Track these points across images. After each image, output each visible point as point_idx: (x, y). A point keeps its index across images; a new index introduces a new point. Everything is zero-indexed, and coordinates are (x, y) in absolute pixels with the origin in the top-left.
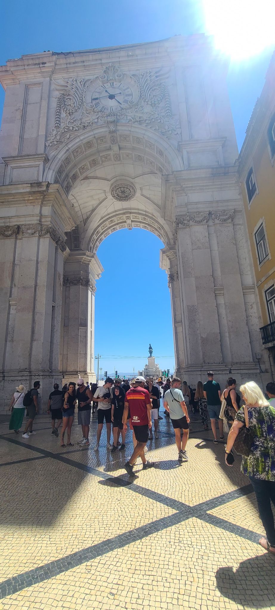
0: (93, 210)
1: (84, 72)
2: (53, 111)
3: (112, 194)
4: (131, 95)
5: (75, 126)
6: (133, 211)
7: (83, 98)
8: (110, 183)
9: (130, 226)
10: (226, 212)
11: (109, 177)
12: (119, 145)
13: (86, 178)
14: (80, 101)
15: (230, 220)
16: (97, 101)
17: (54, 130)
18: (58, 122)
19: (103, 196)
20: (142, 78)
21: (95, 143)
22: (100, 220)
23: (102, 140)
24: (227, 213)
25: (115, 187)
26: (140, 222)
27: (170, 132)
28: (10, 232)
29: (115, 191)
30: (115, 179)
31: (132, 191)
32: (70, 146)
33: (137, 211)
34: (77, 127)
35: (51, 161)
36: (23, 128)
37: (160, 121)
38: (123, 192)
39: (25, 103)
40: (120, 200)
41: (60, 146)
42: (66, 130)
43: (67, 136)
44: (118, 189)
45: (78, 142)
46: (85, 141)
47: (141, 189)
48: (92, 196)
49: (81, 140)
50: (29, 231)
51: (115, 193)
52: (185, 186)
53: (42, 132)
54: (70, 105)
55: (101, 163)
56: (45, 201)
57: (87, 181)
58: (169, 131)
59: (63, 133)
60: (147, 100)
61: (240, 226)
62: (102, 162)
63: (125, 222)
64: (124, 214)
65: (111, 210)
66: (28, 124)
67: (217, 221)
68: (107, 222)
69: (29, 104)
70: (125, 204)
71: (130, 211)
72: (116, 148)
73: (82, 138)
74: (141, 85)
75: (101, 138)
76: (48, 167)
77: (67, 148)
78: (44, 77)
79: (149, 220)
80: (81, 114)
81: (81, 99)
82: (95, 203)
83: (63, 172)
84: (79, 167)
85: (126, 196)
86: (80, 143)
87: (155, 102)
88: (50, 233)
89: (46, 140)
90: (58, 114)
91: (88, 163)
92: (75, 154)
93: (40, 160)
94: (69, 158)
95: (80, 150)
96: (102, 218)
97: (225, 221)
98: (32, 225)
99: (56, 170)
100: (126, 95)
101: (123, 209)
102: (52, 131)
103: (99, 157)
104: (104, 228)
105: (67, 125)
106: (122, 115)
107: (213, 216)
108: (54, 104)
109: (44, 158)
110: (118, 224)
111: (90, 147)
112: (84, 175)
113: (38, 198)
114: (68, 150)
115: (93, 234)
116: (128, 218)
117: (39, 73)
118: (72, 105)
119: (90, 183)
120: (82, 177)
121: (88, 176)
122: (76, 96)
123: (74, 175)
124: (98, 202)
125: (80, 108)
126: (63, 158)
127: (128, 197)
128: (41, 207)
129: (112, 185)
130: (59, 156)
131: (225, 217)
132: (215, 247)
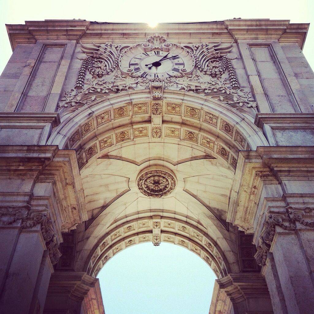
0: (104, 207)
1: (121, 39)
3: (138, 185)
5: (105, 88)
6: (165, 214)
7: (118, 62)
8: (139, 168)
9: (157, 240)
11: (138, 160)
12: (162, 117)
13: (106, 156)
14: (115, 64)
16: (137, 67)
17: (73, 90)
18: (81, 82)
19: (123, 187)
20: (196, 50)
21: (130, 111)
22: (111, 225)
23: (140, 107)
25: (147, 174)
26: (176, 234)
27: (241, 104)
29: (144, 181)
30: (147, 164)
31: (170, 183)
32: (93, 109)
33: (172, 215)
34: (108, 89)
35: (63, 124)
37: (225, 92)
38: (156, 183)
39: (38, 61)
40: (149, 195)
41: (79, 109)
42: (91, 91)
43: (91, 97)
44: (149, 177)
45: (108, 105)
46: (117, 106)
47: (185, 180)
48: (107, 185)
49: (112, 104)
51: (143, 183)
52: (279, 169)
53: (56, 91)
54: (100, 67)
55: (132, 138)
56: (44, 174)
57: (106, 161)
58: (239, 103)
59: (86, 94)
60: (205, 70)
62: (135, 137)
63: (151, 232)
64: (151, 217)
65: (131, 209)
68: (122, 229)
69: (44, 62)
70: (156, 203)
71: (162, 215)
72: (157, 120)
73: (112, 102)
74: (196, 56)
75: (140, 105)
76: (58, 130)
77: (90, 111)
78: (69, 40)
79: (191, 232)
80: (114, 77)
81: (116, 62)
82: (110, 196)
83: (78, 141)
84: (100, 139)
85: (161, 190)
86: (109, 107)
87: (216, 72)
88: (42, 225)
89: (60, 100)
90: (82, 74)
91: (114, 136)
92: (99, 120)
93: (46, 121)
94: (89, 123)
95: (106, 117)
96: (115, 221)
98: (14, 208)
99: (69, 135)
100: (176, 64)
101: (151, 211)
102: (70, 91)
103: (132, 130)
104: (115, 238)
105: (94, 86)
106: (170, 82)
108: (78, 65)
109: (54, 119)
110: (137, 234)
111: (121, 115)
112: (105, 151)
113: (34, 168)
114: (89, 114)
115: (96, 246)
116: (157, 226)
117: (65, 35)
118: (102, 67)
119: (110, 165)
120: (100, 154)
121: (109, 154)
122: (109, 60)
123: (90, 148)
124: (114, 195)
125: (113, 71)
126: (83, 122)
127: (164, 192)
128: (34, 183)
129: (141, 171)
130: (76, 120)
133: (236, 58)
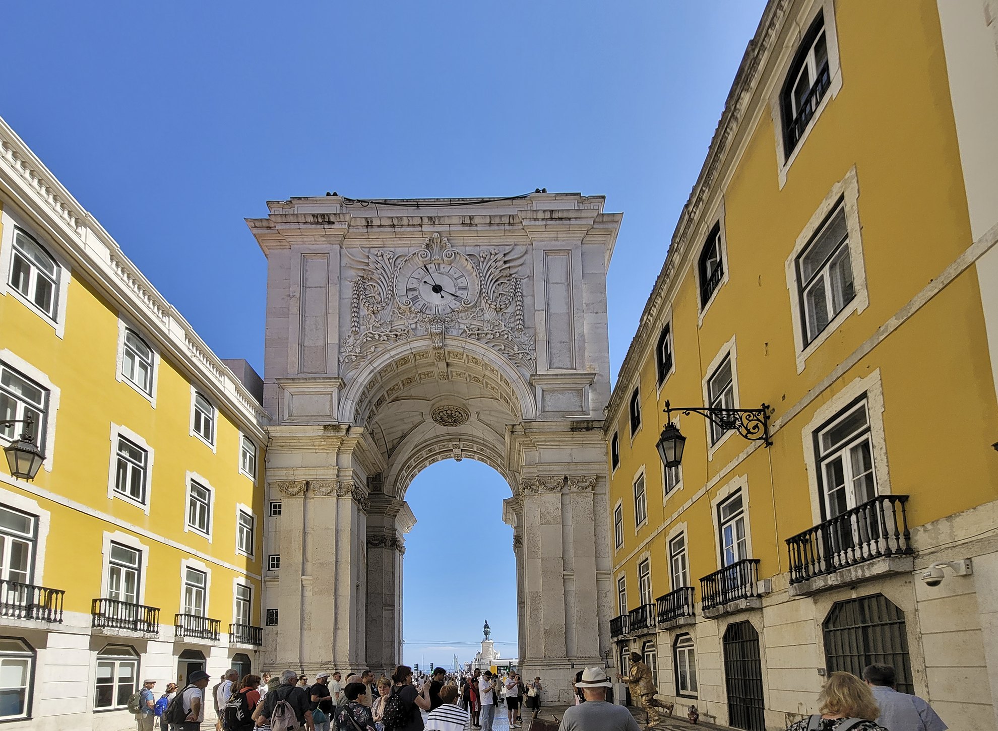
1: (394, 241)
2: (347, 302)
4: (466, 288)
5: (382, 334)
7: (393, 288)
10: (586, 478)
12: (447, 363)
14: (389, 292)
15: (590, 489)
16: (415, 293)
17: (351, 336)
18: (356, 324)
20: (483, 262)
21: (412, 359)
24: (586, 480)
27: (521, 355)
28: (296, 490)
31: (463, 415)
32: (375, 365)
34: (386, 335)
35: (349, 387)
36: (302, 329)
37: (508, 337)
39: (303, 286)
41: (361, 364)
42: (369, 339)
43: (371, 348)
45: (388, 359)
46: (397, 358)
47: (478, 413)
49: (392, 357)
50: (323, 489)
52: (537, 440)
53: (333, 339)
54: (374, 296)
55: (419, 381)
56: (343, 447)
58: (518, 354)
59: (364, 342)
60: (489, 303)
61: (602, 496)
62: (421, 380)
66: (309, 322)
67: (574, 489)
69: (309, 287)
73: (393, 353)
74: (481, 275)
75: (421, 353)
76: (345, 395)
77: (372, 368)
78: (330, 244)
80: (391, 314)
83: (366, 399)
84: (387, 389)
87: (501, 306)
88: (352, 492)
89: (340, 353)
90: (356, 309)
92: (383, 374)
93: (332, 385)
94: (374, 380)
95: (389, 369)
97: (583, 489)
98: (327, 480)
99: (356, 400)
100: (459, 288)
102: (347, 338)
103: (417, 375)
105: (371, 330)
106: (452, 320)
107: (569, 482)
108: (348, 293)
109: (339, 383)
113: (333, 443)
114: (372, 371)
117: (323, 236)
118: (377, 297)
122: (382, 282)
124: (411, 426)
125: (389, 304)
126: (366, 381)
128: (338, 455)
130: (360, 380)
131: (583, 484)
132: (570, 522)
133: (528, 277)
